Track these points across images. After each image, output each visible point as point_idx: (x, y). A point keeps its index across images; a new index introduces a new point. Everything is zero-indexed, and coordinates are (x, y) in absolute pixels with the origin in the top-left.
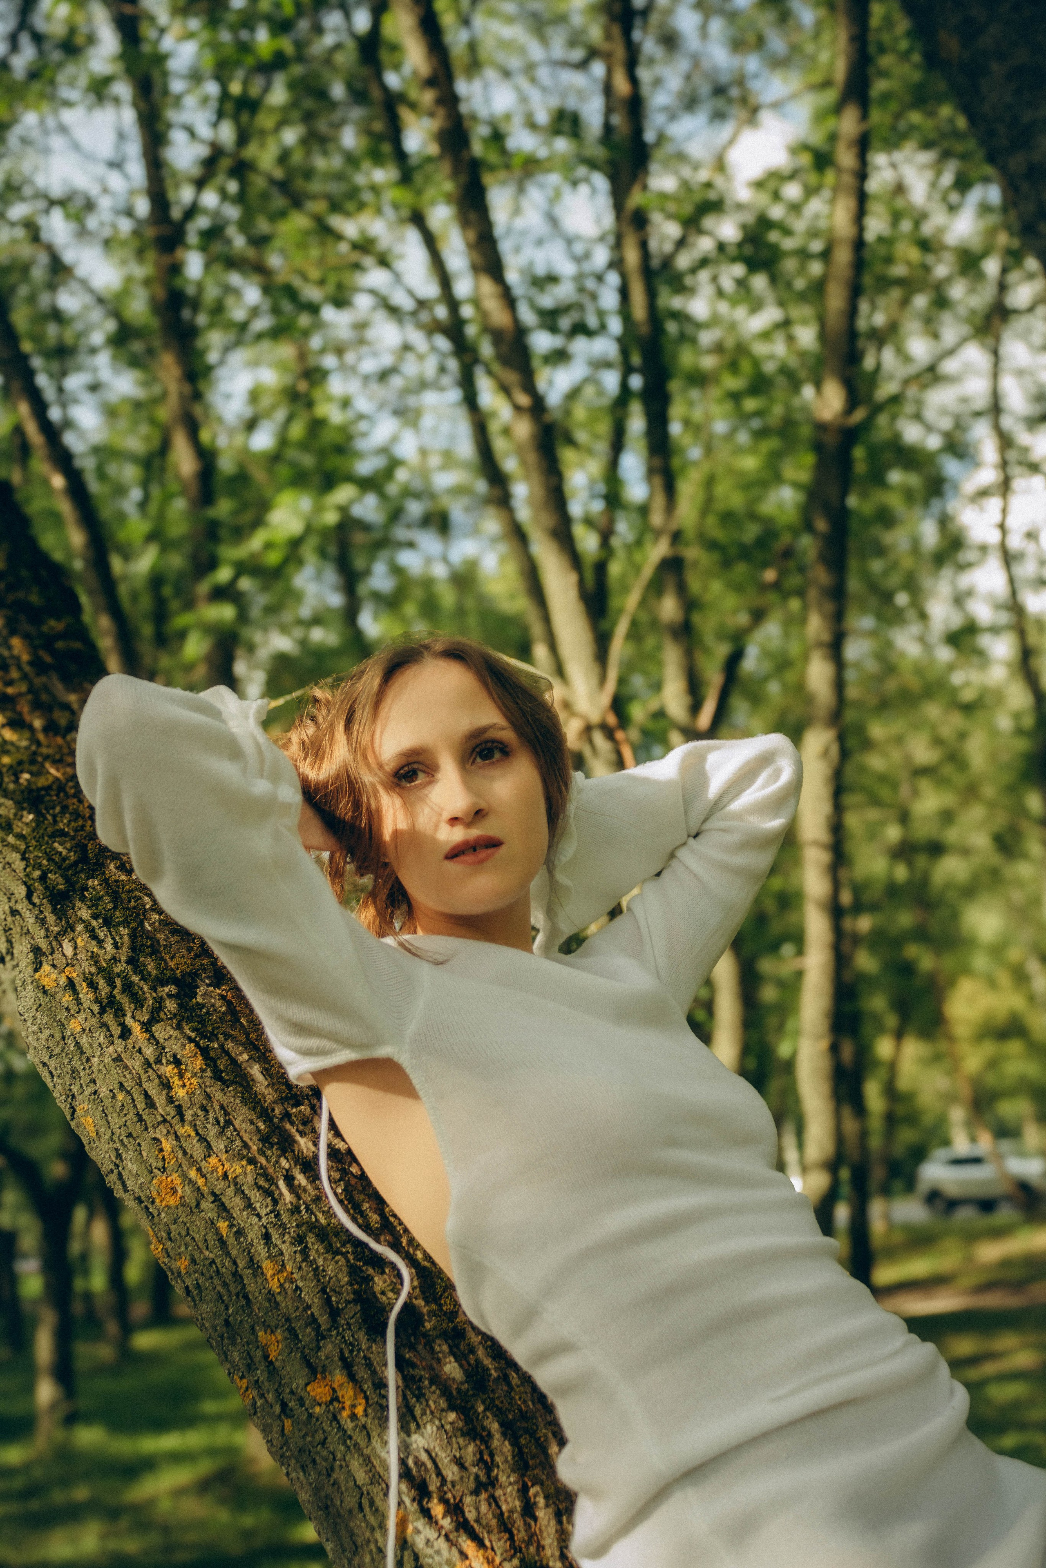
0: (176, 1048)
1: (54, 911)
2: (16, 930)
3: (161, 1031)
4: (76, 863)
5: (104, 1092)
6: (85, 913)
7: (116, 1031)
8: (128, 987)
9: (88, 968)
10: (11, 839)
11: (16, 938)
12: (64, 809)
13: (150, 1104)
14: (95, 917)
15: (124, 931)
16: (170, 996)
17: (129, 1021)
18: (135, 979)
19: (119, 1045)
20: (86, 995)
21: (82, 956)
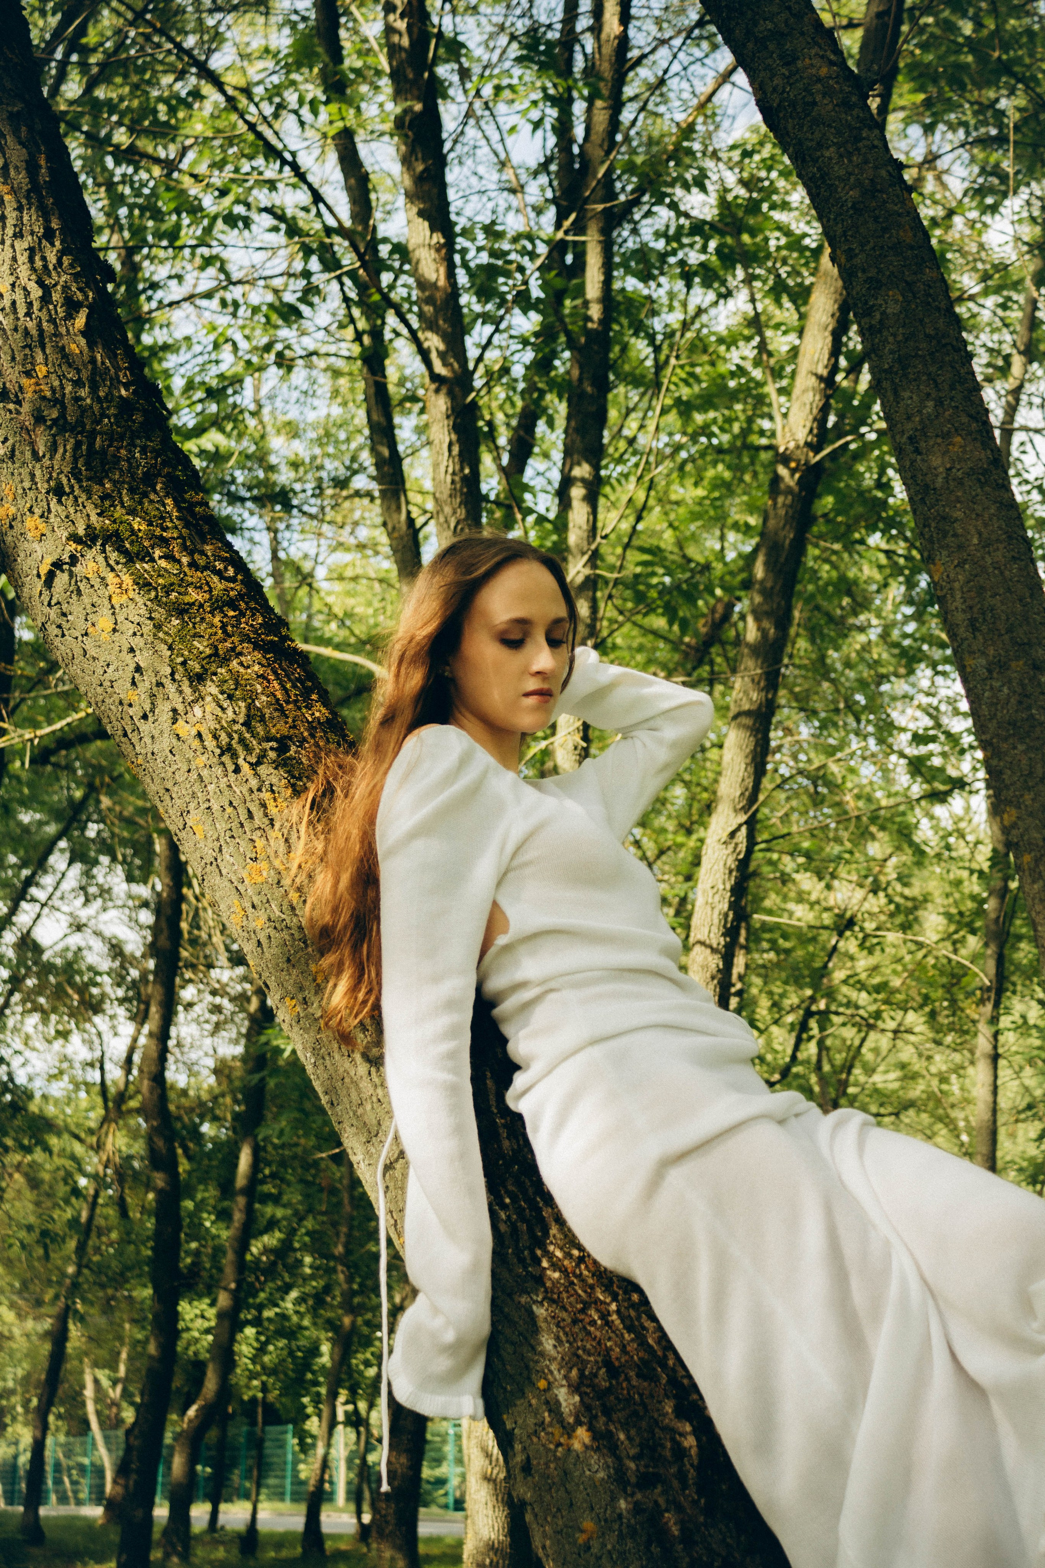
0: (274, 780)
1: (191, 686)
2: (160, 696)
3: (263, 770)
4: (210, 656)
5: (216, 807)
6: (214, 690)
7: (231, 767)
8: (242, 741)
9: (213, 725)
10: (161, 635)
11: (159, 701)
12: (203, 619)
13: (250, 815)
14: (222, 693)
15: (242, 704)
16: (272, 749)
17: (241, 761)
18: (247, 735)
19: (232, 777)
20: (210, 743)
21: (209, 716)
